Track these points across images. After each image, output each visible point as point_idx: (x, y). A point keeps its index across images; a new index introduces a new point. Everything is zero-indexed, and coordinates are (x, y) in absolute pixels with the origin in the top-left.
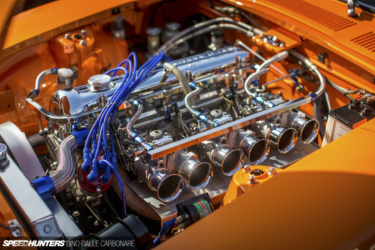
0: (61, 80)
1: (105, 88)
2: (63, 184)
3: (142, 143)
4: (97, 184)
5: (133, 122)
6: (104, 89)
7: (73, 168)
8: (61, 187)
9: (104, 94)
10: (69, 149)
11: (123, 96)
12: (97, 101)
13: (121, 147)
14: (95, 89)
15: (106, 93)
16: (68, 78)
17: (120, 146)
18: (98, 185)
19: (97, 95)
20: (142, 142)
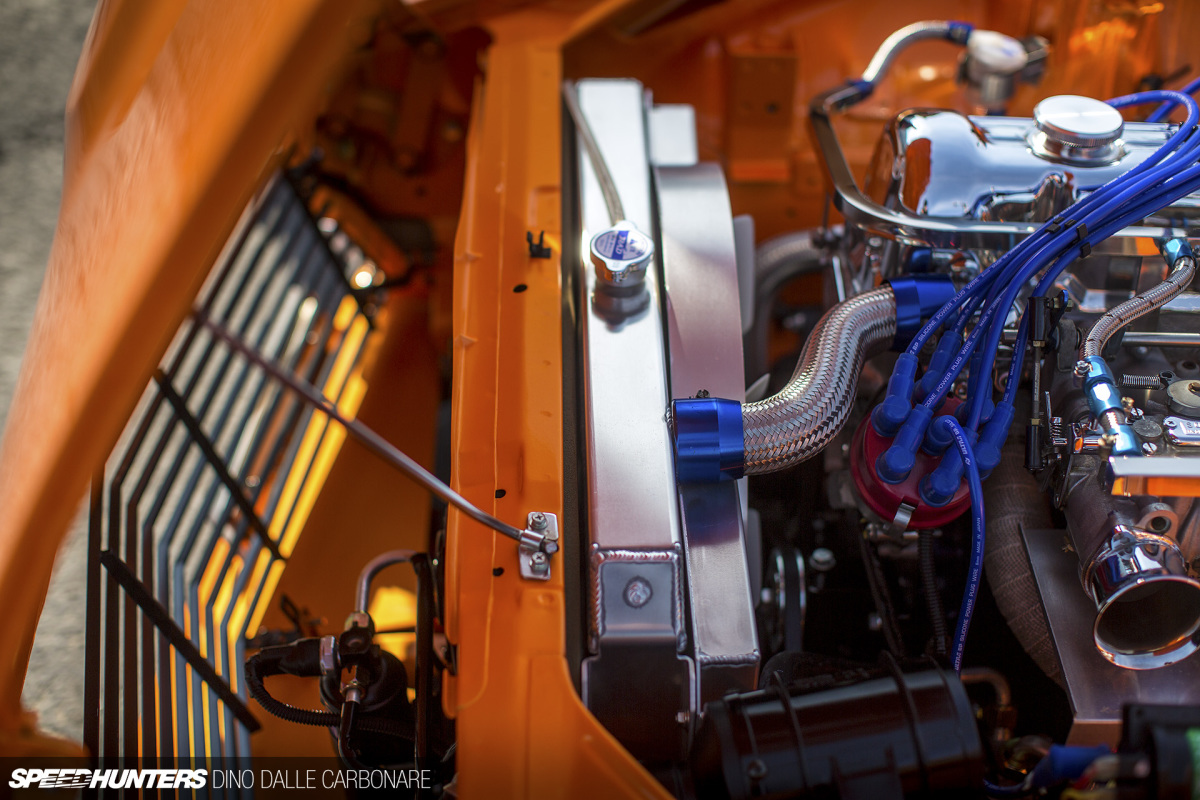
0: (974, 74)
1: (1089, 155)
2: (778, 452)
3: (1112, 417)
4: (905, 498)
5: (1121, 321)
6: (1083, 158)
7: (839, 409)
8: (766, 457)
9: (1070, 176)
10: (858, 334)
11: (1126, 209)
12: (1035, 191)
13: (1043, 398)
14: (1047, 149)
15: (1080, 176)
16: (998, 73)
17: (1037, 392)
18: (907, 500)
19: (1043, 170)
20: (1110, 410)
